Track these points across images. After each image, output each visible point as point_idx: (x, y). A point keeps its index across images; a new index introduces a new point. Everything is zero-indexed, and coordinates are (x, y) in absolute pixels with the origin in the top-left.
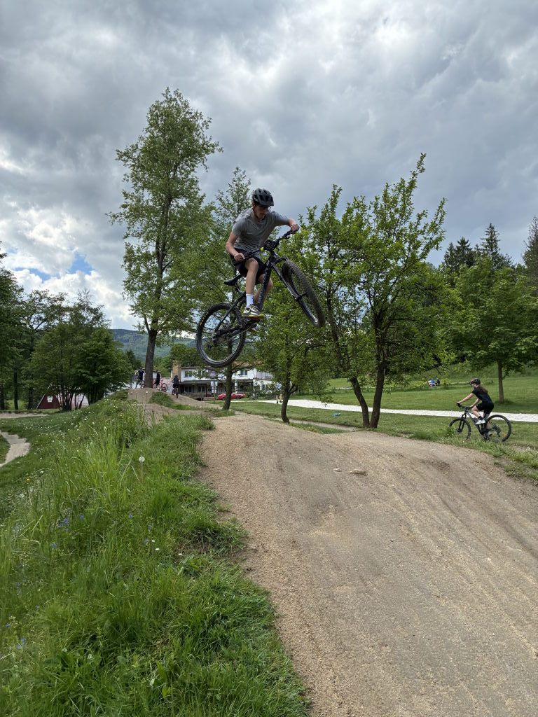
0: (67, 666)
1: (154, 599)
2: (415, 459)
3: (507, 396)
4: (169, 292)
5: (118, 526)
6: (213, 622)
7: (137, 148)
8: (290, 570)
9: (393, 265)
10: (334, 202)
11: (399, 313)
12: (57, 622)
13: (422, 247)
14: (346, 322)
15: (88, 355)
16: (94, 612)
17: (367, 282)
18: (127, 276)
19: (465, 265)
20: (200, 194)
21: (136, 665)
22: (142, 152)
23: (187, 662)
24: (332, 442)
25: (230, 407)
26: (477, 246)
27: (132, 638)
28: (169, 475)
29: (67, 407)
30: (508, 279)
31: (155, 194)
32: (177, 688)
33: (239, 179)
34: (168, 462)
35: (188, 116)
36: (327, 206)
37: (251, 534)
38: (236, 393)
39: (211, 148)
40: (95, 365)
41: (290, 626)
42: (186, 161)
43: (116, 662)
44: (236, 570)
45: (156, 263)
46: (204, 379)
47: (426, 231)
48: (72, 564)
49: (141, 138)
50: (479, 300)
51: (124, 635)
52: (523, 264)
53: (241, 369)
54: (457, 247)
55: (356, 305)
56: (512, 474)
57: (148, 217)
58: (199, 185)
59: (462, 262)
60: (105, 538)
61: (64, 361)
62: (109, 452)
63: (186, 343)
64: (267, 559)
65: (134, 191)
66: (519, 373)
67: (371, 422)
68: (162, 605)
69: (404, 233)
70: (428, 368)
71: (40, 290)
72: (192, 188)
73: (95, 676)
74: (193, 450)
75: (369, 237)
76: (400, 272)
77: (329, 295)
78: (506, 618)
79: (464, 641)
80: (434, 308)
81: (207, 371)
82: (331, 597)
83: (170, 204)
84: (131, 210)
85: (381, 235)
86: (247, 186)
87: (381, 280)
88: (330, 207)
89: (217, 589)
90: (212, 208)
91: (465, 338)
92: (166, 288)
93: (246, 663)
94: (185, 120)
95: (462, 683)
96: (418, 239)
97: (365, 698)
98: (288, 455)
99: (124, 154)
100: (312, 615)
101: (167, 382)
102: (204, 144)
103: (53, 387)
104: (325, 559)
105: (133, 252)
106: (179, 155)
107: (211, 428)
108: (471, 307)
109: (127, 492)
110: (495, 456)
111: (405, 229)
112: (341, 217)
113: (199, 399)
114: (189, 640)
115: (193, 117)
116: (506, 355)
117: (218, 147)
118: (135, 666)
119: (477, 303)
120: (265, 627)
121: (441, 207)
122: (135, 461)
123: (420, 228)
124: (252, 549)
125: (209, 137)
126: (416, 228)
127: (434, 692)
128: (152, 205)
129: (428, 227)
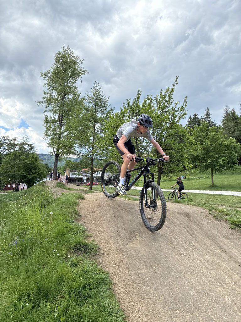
0: (17, 309)
1: (56, 277)
2: (174, 212)
3: (215, 183)
4: (64, 137)
5: (40, 244)
6: (84, 287)
7: (50, 72)
8: (119, 262)
9: (164, 125)
11: (167, 147)
12: (12, 288)
13: (177, 118)
14: (144, 150)
15: (27, 166)
16: (29, 284)
17: (153, 133)
18: (46, 130)
19: (196, 125)
20: (79, 93)
22: (52, 74)
23: (72, 306)
24: (138, 205)
25: (92, 189)
26: (201, 117)
27: (46, 296)
28: (64, 220)
29: (17, 189)
30: (215, 131)
31: (58, 92)
32: (67, 317)
33: (96, 86)
34: (63, 214)
35: (73, 58)
36: (135, 99)
37: (101, 247)
38: (95, 183)
39: (84, 72)
40: (30, 170)
41: (119, 289)
42: (72, 78)
43: (39, 307)
44: (94, 263)
45: (58, 124)
46: (80, 176)
47: (179, 110)
48: (19, 262)
49: (52, 67)
50: (203, 141)
51: (43, 294)
52: (221, 125)
53: (97, 172)
54: (193, 117)
55: (148, 143)
56: (217, 218)
57: (55, 103)
58: (78, 89)
59: (195, 124)
60: (34, 250)
61: (16, 169)
62: (36, 210)
63: (72, 160)
64: (109, 258)
65: (49, 92)
66: (220, 173)
68: (60, 280)
70: (180, 171)
71: (5, 136)
72: (75, 90)
73: (30, 313)
74: (75, 209)
75: (154, 113)
76: (168, 129)
78: (214, 282)
79: (196, 293)
80: (183, 144)
81: (82, 172)
82: (137, 274)
83: (65, 97)
84: (47, 99)
85: (159, 112)
86: (100, 89)
87: (159, 132)
88: (136, 99)
89: (86, 272)
90: (84, 99)
91: (196, 158)
92: (63, 135)
93: (98, 305)
94: (71, 60)
95: (195, 312)
96: (175, 114)
98: (118, 210)
99: (44, 74)
100: (129, 283)
101: (63, 178)
102: (80, 70)
103: (11, 180)
104: (134, 257)
105: (48, 119)
106: (69, 75)
107: (83, 199)
108: (199, 144)
109: (45, 228)
110: (210, 210)
111: (170, 110)
112: (142, 104)
113: (78, 185)
114: (73, 296)
115: (76, 58)
116: (215, 165)
117: (87, 72)
118: (48, 308)
119: (202, 142)
120: (107, 289)
121: (185, 100)
122: (48, 214)
123: (176, 109)
124: (102, 254)
125: (83, 68)
126: (174, 109)
127: (183, 316)
128: (57, 97)
129: (180, 108)
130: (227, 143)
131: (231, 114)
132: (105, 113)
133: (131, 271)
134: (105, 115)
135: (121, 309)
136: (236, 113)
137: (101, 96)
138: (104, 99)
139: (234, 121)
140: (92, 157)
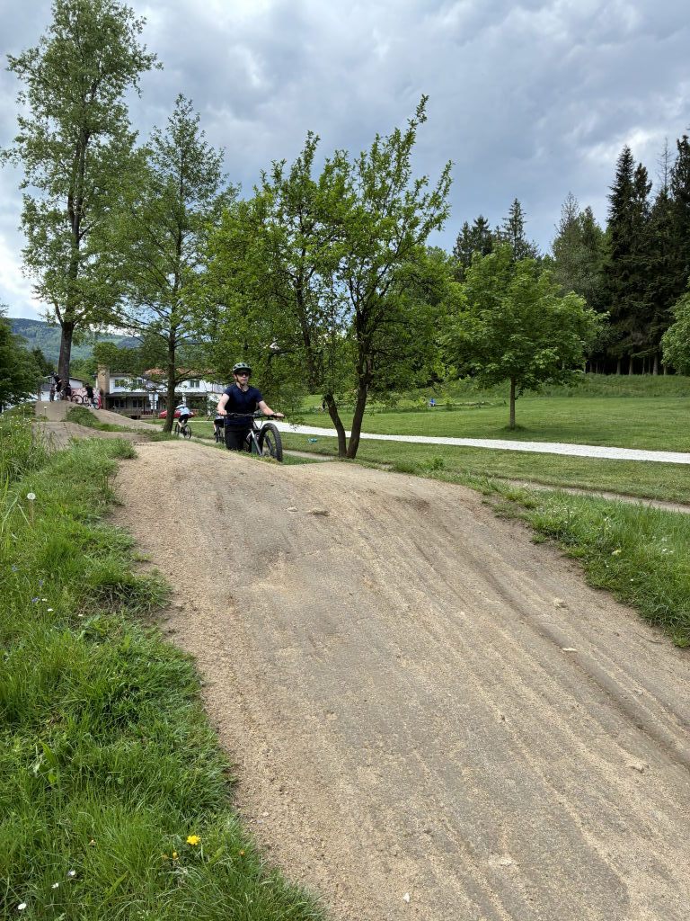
1: (43, 671)
2: (389, 496)
3: (519, 421)
4: (89, 269)
6: (119, 695)
7: (37, 54)
8: (224, 631)
10: (309, 156)
11: (387, 312)
13: (421, 226)
14: (321, 321)
17: (348, 269)
18: (29, 244)
19: (480, 253)
20: (131, 130)
21: (17, 749)
22: (46, 61)
23: (83, 742)
24: (289, 476)
26: (498, 228)
27: (13, 718)
28: (70, 517)
30: (530, 273)
31: (65, 124)
32: (69, 773)
34: (69, 499)
35: (113, 12)
36: (299, 161)
37: (177, 589)
39: (145, 62)
41: (220, 697)
42: (110, 79)
44: (154, 633)
45: (69, 228)
46: (140, 391)
47: (426, 204)
49: (43, 40)
50: (494, 300)
52: (552, 255)
54: (474, 228)
55: (332, 299)
56: (502, 515)
57: (55, 158)
58: (129, 116)
59: (478, 248)
63: (116, 342)
64: (195, 619)
65: (34, 118)
66: (536, 392)
67: (348, 451)
68: (54, 677)
69: (397, 206)
70: (421, 386)
72: (118, 120)
74: (105, 485)
75: (353, 207)
76: (390, 258)
77: (299, 284)
78: (473, 677)
79: (422, 704)
81: (143, 380)
82: (271, 660)
83: (87, 142)
84: (30, 144)
85: (368, 207)
86: (194, 123)
87: (367, 267)
88: (303, 163)
89: (128, 656)
91: (473, 349)
92: (84, 264)
93: (157, 739)
94: (106, 17)
95: (415, 752)
96: (416, 215)
97: (301, 772)
98: (231, 491)
99: (19, 62)
100: (247, 682)
102: (134, 57)
104: (268, 617)
105: (35, 209)
106: (98, 68)
107: (131, 456)
109: (12, 539)
110: (485, 494)
111: (399, 200)
112: (318, 177)
113: (134, 418)
114: (87, 717)
115: (120, 14)
116: (521, 370)
117: (156, 62)
118: (16, 751)
119: (491, 303)
120: (187, 698)
121: (446, 172)
123: (419, 200)
124: (177, 607)
125: (142, 46)
126: (413, 200)
127: (382, 762)
128: (61, 141)
129: (429, 199)
130: (560, 307)
131: (581, 224)
132: (211, 201)
133: (254, 653)
134: (212, 208)
135: (220, 746)
136: (596, 222)
137: (198, 146)
138: (209, 155)
139: (586, 244)
140: (172, 335)
